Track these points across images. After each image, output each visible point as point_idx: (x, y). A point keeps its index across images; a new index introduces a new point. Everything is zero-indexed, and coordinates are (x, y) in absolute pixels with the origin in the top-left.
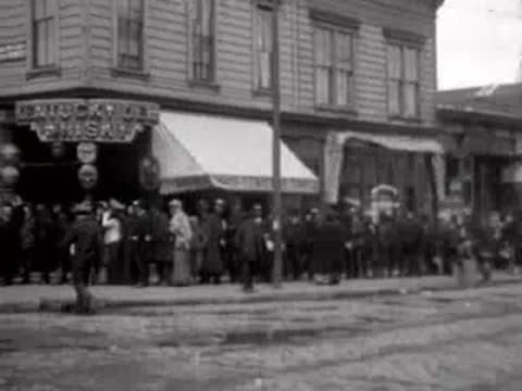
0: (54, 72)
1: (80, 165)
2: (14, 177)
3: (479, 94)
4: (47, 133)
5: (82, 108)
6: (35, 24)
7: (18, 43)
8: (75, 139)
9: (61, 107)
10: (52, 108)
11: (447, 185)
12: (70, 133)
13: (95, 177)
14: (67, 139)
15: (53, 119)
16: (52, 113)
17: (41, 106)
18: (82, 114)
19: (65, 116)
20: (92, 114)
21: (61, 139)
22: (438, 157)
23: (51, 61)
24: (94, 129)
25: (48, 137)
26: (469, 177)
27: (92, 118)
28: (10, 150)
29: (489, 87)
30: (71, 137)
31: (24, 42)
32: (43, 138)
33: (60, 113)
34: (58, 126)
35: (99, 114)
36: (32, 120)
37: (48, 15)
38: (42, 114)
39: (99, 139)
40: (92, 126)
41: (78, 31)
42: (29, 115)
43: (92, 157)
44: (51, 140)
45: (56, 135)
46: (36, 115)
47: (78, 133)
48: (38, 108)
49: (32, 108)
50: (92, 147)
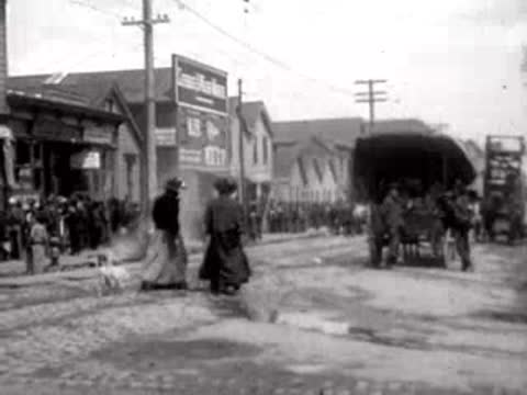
3: (48, 81)
11: (16, 171)
22: (9, 144)
26: (39, 164)
29: (59, 75)
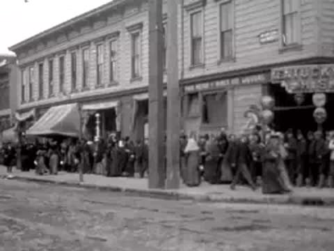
0: (297, 47)
1: (315, 108)
2: (270, 117)
4: (293, 88)
5: (316, 70)
6: (284, 17)
7: (273, 31)
8: (311, 91)
9: (302, 71)
10: (296, 71)
12: (308, 87)
13: (325, 116)
14: (306, 92)
15: (296, 78)
16: (296, 75)
17: (289, 70)
18: (316, 74)
19: (304, 76)
20: (322, 74)
21: (302, 92)
23: (295, 41)
24: (325, 84)
25: (293, 90)
27: (323, 77)
28: (268, 100)
30: (308, 90)
31: (276, 30)
32: (290, 91)
33: (302, 75)
34: (300, 83)
35: (328, 74)
36: (283, 80)
37: (293, 11)
38: (289, 76)
39: (328, 91)
40: (322, 82)
41: (313, 20)
42: (280, 76)
43: (323, 102)
44: (295, 92)
45: (298, 89)
46: (285, 76)
47: (313, 87)
48: (286, 72)
49: (282, 72)
50: (323, 96)
